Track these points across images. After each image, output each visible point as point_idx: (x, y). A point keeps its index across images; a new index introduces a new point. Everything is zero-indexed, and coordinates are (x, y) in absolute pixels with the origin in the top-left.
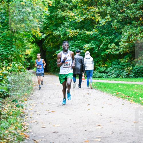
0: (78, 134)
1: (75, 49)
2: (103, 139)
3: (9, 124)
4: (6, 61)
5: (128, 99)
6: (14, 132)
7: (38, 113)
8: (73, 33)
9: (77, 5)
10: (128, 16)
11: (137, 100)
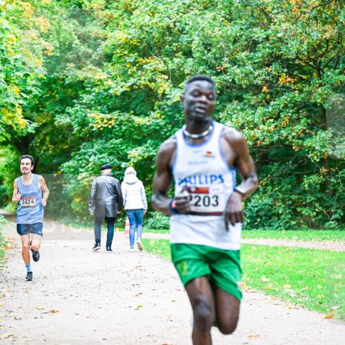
1: (108, 161)
7: (16, 314)
8: (103, 121)
9: (113, 54)
10: (234, 81)
11: (256, 283)
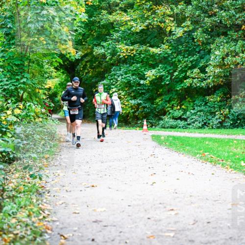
0: (136, 224)
1: (132, 79)
2: (178, 233)
3: (18, 207)
4: (12, 100)
5: (222, 165)
6: (27, 221)
7: (67, 188)
8: (127, 51)
9: (134, 3)
10: (221, 22)
11: (236, 166)
